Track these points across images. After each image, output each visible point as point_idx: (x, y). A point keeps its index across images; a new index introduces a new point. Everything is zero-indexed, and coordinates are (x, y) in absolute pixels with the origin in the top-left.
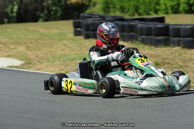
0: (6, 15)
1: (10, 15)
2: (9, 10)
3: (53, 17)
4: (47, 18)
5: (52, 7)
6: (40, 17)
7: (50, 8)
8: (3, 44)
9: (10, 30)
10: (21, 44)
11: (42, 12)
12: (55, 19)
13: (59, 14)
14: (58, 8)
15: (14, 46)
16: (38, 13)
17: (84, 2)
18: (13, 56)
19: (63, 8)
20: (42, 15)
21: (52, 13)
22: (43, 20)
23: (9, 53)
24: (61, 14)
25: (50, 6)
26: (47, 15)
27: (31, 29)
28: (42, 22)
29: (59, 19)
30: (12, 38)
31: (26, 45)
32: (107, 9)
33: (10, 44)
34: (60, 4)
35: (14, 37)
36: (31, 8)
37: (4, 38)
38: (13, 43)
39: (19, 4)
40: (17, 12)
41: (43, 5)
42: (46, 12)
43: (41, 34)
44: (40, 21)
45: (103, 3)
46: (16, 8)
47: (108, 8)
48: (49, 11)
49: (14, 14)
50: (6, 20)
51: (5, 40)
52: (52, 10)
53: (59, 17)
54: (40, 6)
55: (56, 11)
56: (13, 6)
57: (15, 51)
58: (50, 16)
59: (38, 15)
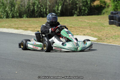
1: (57, 12)
2: (56, 8)
3: (83, 13)
4: (79, 14)
5: (82, 7)
7: (81, 8)
11: (76, 10)
12: (84, 15)
14: (86, 8)
16: (73, 11)
17: (102, 4)
19: (88, 8)
20: (76, 12)
21: (82, 11)
22: (76, 15)
24: (88, 12)
25: (81, 6)
26: (79, 12)
29: (86, 15)
32: (116, 10)
34: (87, 6)
36: (69, 8)
39: (62, 5)
41: (77, 6)
42: (78, 10)
44: (74, 16)
45: (114, 6)
46: (60, 8)
47: (117, 9)
48: (80, 10)
49: (59, 11)
54: (75, 7)
56: (59, 6)
58: (81, 13)
59: (73, 12)
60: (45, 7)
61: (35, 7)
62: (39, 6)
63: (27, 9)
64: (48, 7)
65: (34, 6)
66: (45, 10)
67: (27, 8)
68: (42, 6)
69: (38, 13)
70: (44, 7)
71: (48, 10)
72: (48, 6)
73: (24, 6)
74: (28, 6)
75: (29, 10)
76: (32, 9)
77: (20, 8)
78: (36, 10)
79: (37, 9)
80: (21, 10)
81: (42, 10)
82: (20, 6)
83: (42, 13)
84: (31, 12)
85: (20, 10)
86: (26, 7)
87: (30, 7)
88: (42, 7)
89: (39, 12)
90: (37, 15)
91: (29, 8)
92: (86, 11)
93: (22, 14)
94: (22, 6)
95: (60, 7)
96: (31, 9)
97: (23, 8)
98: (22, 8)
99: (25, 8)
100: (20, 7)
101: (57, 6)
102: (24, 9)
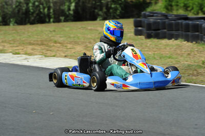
0: (63, 13)
1: (67, 13)
2: (66, 7)
3: (112, 14)
4: (105, 16)
5: (111, 4)
6: (99, 15)
7: (109, 6)
8: (60, 43)
9: (67, 29)
10: (79, 44)
11: (101, 10)
12: (114, 18)
13: (118, 12)
14: (118, 6)
15: (72, 45)
16: (96, 11)
18: (71, 56)
19: (122, 5)
20: (100, 13)
21: (111, 11)
22: (101, 19)
23: (67, 53)
24: (121, 12)
25: (109, 3)
26: (106, 13)
27: (89, 28)
28: (100, 20)
29: (118, 17)
30: (70, 37)
31: (85, 45)
32: (169, 8)
33: (67, 43)
34: (120, 2)
35: (72, 36)
36: (89, 5)
37: (60, 37)
38: (70, 43)
39: (77, 1)
40: (73, 10)
41: (101, 3)
42: (104, 10)
43: (100, 33)
44: (98, 19)
45: (166, 1)
46: (73, 6)
47: (171, 6)
48: (108, 8)
49: (71, 12)
50: (62, 18)
51: (62, 39)
52: (111, 8)
53: (118, 15)
54: (98, 4)
55: (116, 9)
56: (71, 3)
57: (73, 51)
58: (109, 14)
59: (96, 13)
60: (47, 5)
61: (30, 5)
62: (37, 4)
63: (17, 9)
64: (52, 5)
65: (27, 4)
66: (46, 10)
67: (17, 7)
68: (43, 4)
69: (35, 15)
70: (45, 5)
71: (52, 11)
72: (53, 3)
73: (11, 5)
74: (18, 4)
75: (19, 11)
76: (24, 8)
77: (4, 8)
78: (32, 11)
79: (32, 9)
80: (6, 10)
81: (42, 10)
82: (4, 4)
83: (42, 15)
84: (23, 14)
85: (4, 12)
86: (14, 6)
87: (21, 6)
88: (41, 6)
89: (38, 15)
90: (33, 18)
91: (19, 7)
92: (118, 11)
93: (8, 18)
94: (7, 5)
95: (73, 4)
96: (22, 9)
97: (9, 7)
98: (7, 8)
99: (12, 7)
100: (3, 6)
101: (67, 4)
102: (11, 10)
